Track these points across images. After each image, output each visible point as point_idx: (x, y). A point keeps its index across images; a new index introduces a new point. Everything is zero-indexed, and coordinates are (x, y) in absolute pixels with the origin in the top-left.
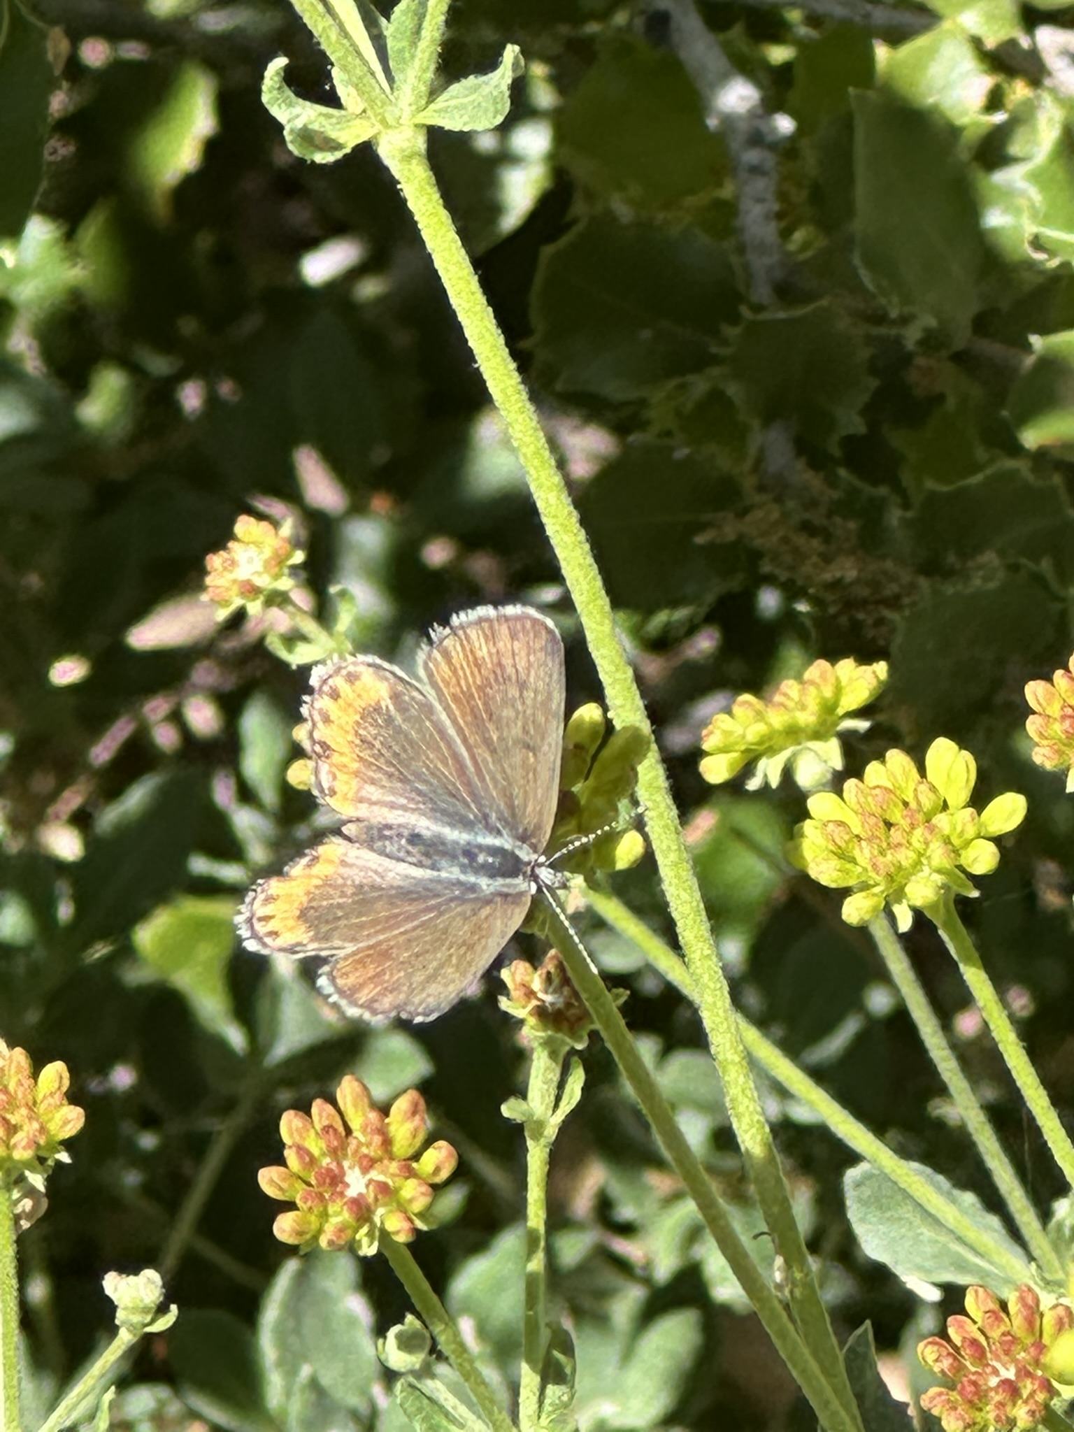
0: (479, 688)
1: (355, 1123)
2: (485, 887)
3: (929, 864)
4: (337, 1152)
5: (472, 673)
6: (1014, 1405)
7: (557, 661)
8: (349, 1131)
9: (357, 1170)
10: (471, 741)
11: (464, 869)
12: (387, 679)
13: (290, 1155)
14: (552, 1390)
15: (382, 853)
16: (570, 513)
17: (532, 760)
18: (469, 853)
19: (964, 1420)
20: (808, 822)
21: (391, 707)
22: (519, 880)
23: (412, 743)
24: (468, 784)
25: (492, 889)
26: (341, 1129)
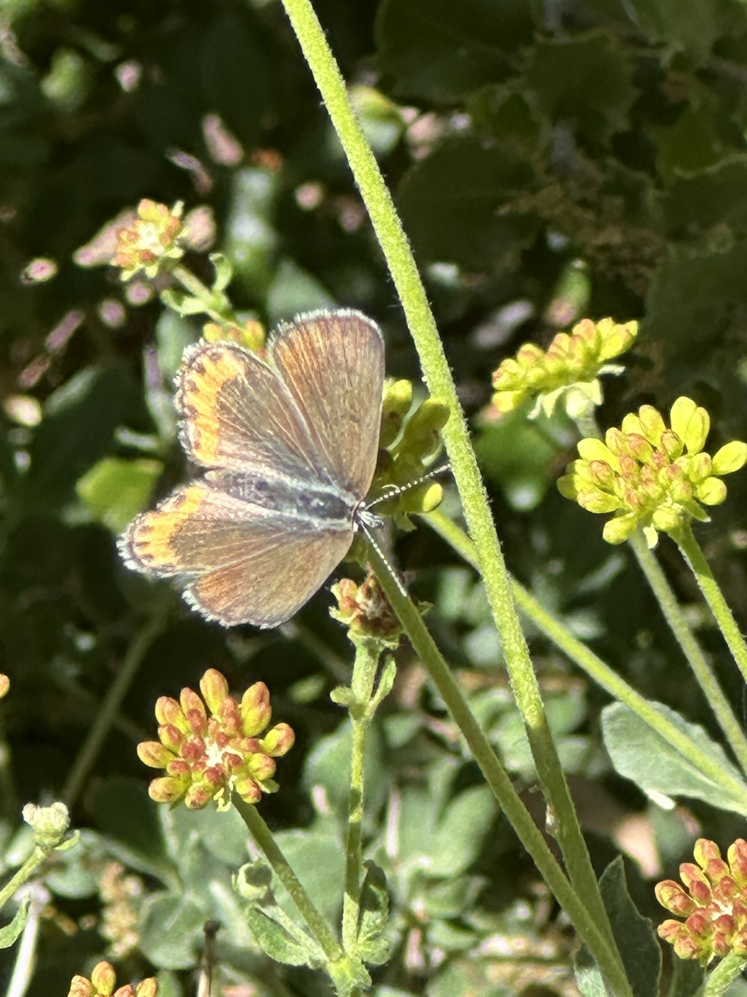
0: (316, 372)
1: (214, 708)
2: (316, 525)
3: (672, 497)
4: (200, 730)
5: (310, 360)
6: (732, 935)
7: (379, 354)
8: (209, 713)
9: (215, 745)
10: (309, 411)
11: (300, 510)
12: (243, 359)
13: (163, 733)
14: (368, 916)
15: (236, 495)
16: (394, 221)
17: (357, 429)
18: (305, 498)
19: (691, 947)
20: (577, 461)
21: (246, 382)
22: (344, 521)
23: (262, 411)
24: (305, 443)
25: (322, 527)
26: (203, 714)
